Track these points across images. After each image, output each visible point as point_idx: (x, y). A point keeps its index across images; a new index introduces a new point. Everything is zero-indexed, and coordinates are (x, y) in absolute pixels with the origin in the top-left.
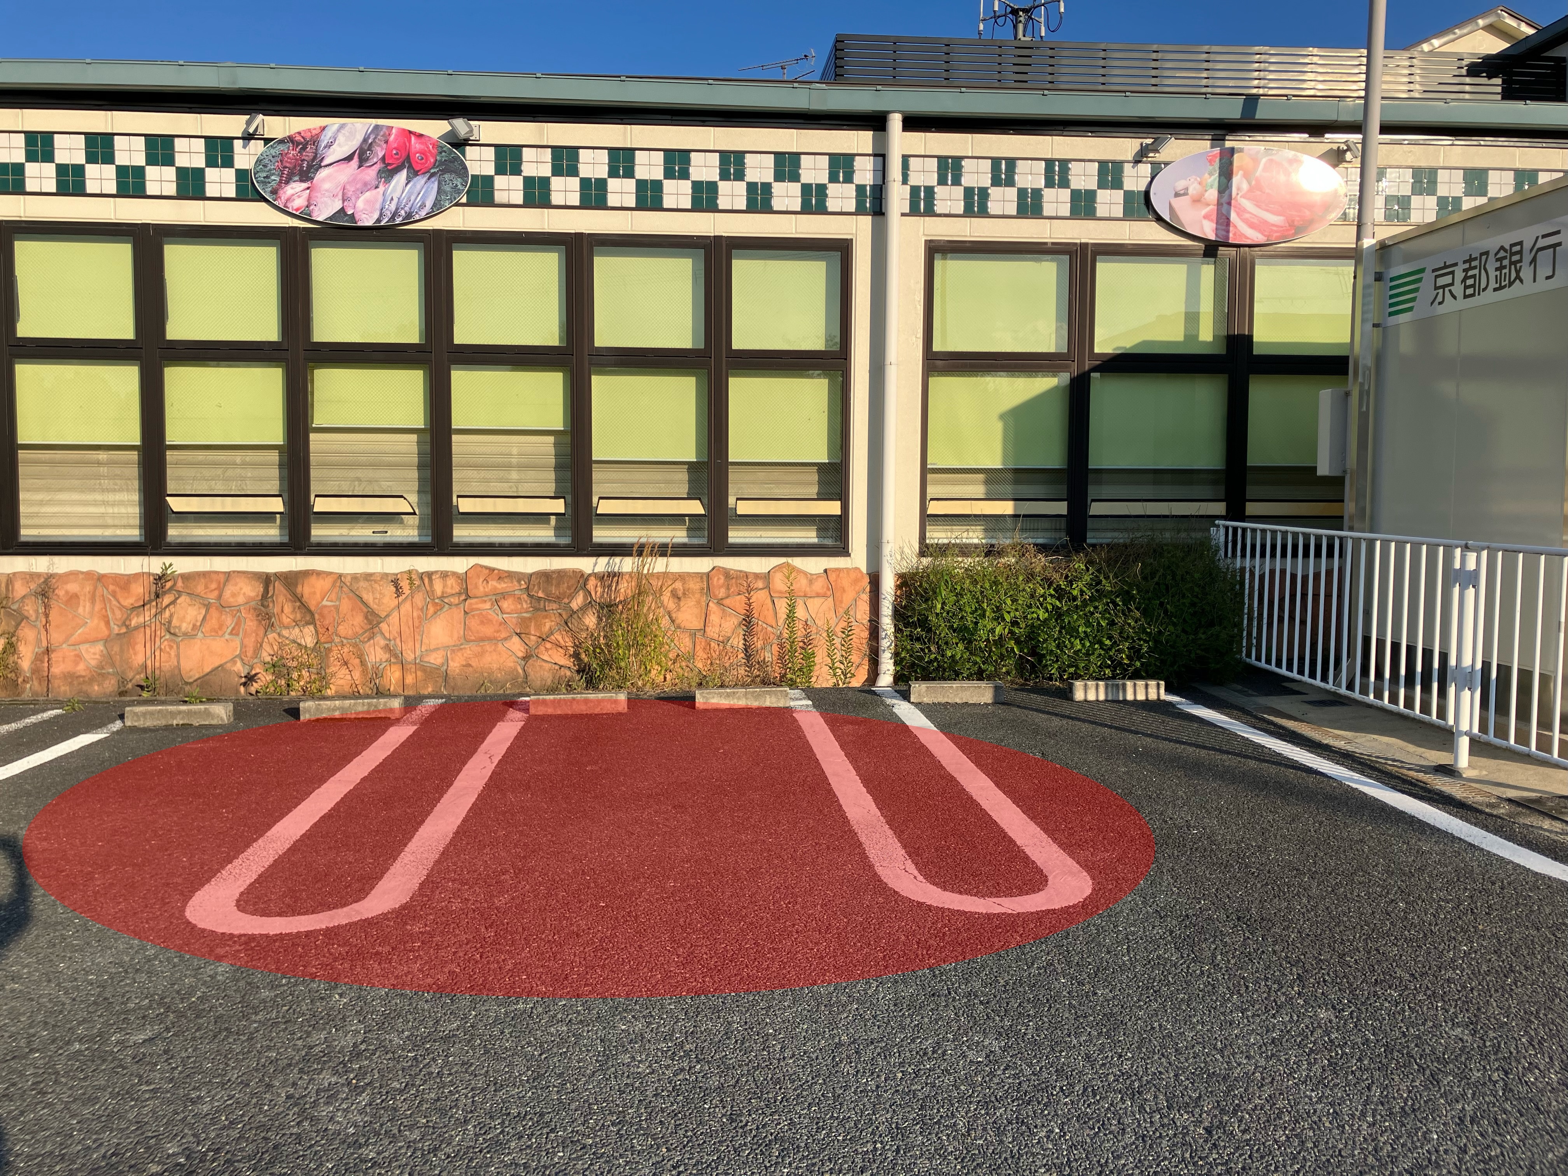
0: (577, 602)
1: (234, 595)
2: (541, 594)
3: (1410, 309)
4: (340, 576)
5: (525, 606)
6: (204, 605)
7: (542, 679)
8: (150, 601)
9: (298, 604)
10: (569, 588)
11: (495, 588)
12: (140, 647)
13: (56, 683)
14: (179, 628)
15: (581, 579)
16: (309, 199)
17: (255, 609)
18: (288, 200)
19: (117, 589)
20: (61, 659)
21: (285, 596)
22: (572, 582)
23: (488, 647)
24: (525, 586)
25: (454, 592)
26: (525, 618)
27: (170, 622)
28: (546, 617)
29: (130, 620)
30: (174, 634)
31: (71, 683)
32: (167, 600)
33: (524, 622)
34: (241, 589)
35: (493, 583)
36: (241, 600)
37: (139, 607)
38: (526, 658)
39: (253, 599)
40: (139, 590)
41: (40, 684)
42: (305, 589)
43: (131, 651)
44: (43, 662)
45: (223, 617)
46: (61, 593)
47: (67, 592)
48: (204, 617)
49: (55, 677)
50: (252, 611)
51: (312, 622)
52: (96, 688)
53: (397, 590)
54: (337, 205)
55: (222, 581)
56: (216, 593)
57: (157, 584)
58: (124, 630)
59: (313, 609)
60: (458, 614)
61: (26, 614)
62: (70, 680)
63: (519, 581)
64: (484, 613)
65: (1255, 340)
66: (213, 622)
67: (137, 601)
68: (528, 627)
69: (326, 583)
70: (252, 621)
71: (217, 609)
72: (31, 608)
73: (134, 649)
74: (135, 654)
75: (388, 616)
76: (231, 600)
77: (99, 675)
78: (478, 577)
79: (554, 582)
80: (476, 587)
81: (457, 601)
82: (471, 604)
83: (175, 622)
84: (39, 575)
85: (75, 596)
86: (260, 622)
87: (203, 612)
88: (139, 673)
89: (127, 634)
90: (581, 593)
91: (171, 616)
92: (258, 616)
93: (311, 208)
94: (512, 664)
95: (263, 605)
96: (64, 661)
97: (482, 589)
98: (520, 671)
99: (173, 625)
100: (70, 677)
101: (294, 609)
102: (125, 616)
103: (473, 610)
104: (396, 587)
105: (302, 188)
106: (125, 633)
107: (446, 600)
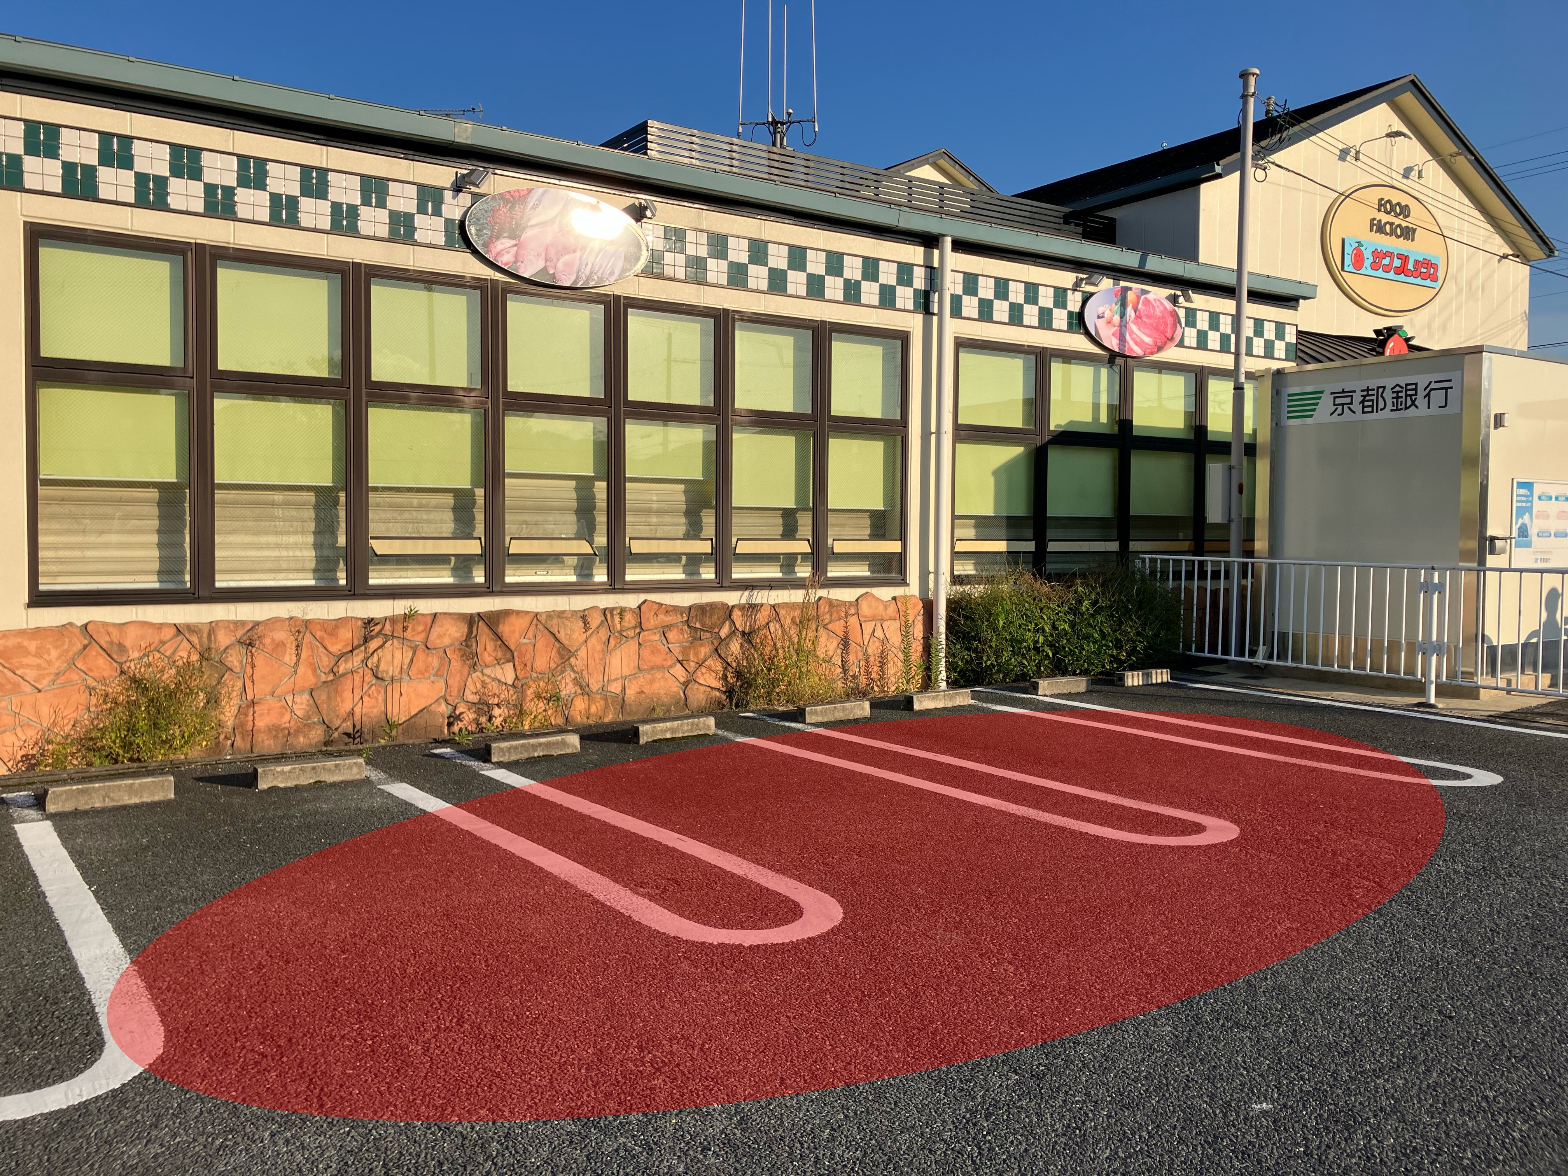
0: (724, 632)
1: (440, 636)
2: (698, 625)
3: (1311, 416)
4: (537, 615)
5: (686, 636)
6: (411, 647)
7: (698, 701)
8: (359, 646)
9: (499, 642)
10: (719, 619)
11: (663, 621)
12: (347, 694)
13: (259, 737)
14: (387, 672)
15: (729, 611)
16: (516, 255)
17: (460, 649)
18: (498, 254)
19: (326, 636)
20: (266, 711)
21: (488, 635)
22: (721, 613)
23: (658, 675)
24: (686, 619)
25: (630, 626)
26: (686, 647)
27: (378, 666)
28: (701, 645)
29: (338, 667)
30: (382, 679)
31: (275, 737)
32: (373, 644)
33: (685, 651)
34: (447, 630)
35: (661, 617)
36: (447, 641)
37: (347, 653)
38: (686, 684)
39: (457, 639)
40: (346, 635)
41: (243, 739)
42: (505, 629)
43: (339, 699)
44: (246, 715)
45: (430, 659)
46: (267, 641)
47: (273, 640)
48: (412, 660)
49: (259, 731)
50: (457, 651)
51: (513, 660)
52: (302, 739)
53: (585, 625)
54: (540, 264)
55: (429, 622)
56: (423, 635)
57: (365, 628)
58: (331, 677)
59: (512, 647)
60: (633, 645)
61: (229, 665)
62: (274, 733)
63: (682, 615)
64: (654, 643)
65: (1134, 423)
66: (419, 664)
67: (346, 645)
68: (688, 655)
69: (523, 622)
70: (457, 661)
71: (424, 652)
72: (234, 659)
73: (341, 696)
74: (342, 701)
75: (577, 651)
76: (438, 641)
77: (305, 726)
78: (650, 610)
79: (708, 614)
80: (648, 620)
81: (633, 635)
82: (644, 636)
83: (383, 667)
84: (243, 623)
85: (282, 644)
86: (465, 662)
87: (410, 654)
88: (344, 720)
89: (335, 679)
90: (727, 623)
91: (379, 660)
92: (462, 656)
93: (518, 264)
94: (676, 689)
95: (467, 646)
96: (269, 713)
97: (652, 622)
98: (682, 695)
99: (380, 669)
100: (275, 730)
101: (496, 647)
102: (333, 663)
103: (645, 641)
104: (584, 623)
105: (510, 245)
106: (332, 681)
107: (624, 634)
